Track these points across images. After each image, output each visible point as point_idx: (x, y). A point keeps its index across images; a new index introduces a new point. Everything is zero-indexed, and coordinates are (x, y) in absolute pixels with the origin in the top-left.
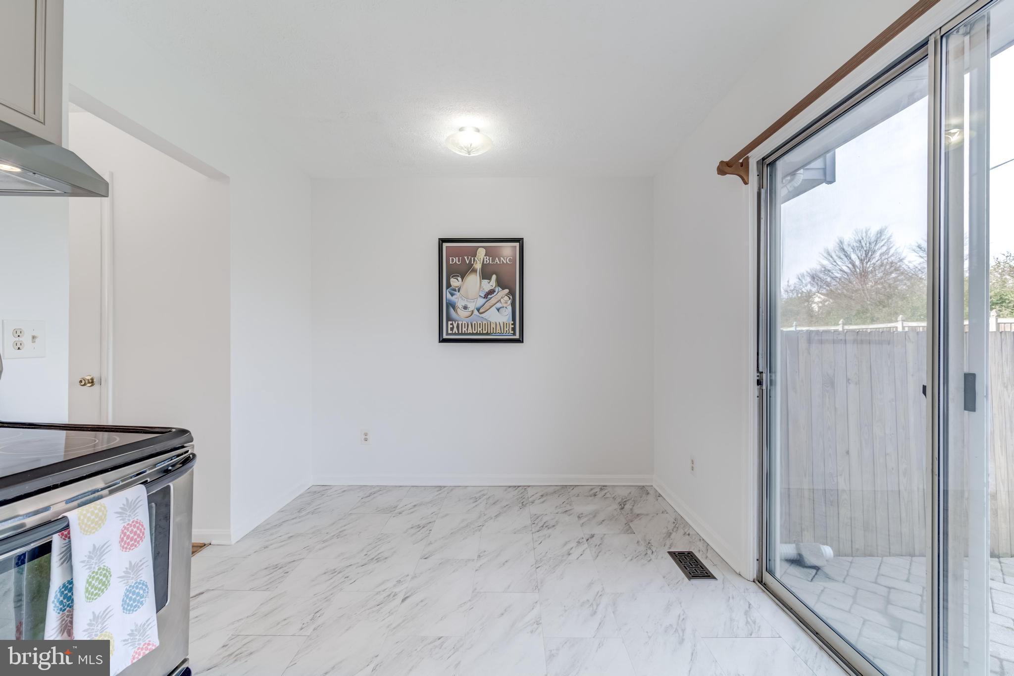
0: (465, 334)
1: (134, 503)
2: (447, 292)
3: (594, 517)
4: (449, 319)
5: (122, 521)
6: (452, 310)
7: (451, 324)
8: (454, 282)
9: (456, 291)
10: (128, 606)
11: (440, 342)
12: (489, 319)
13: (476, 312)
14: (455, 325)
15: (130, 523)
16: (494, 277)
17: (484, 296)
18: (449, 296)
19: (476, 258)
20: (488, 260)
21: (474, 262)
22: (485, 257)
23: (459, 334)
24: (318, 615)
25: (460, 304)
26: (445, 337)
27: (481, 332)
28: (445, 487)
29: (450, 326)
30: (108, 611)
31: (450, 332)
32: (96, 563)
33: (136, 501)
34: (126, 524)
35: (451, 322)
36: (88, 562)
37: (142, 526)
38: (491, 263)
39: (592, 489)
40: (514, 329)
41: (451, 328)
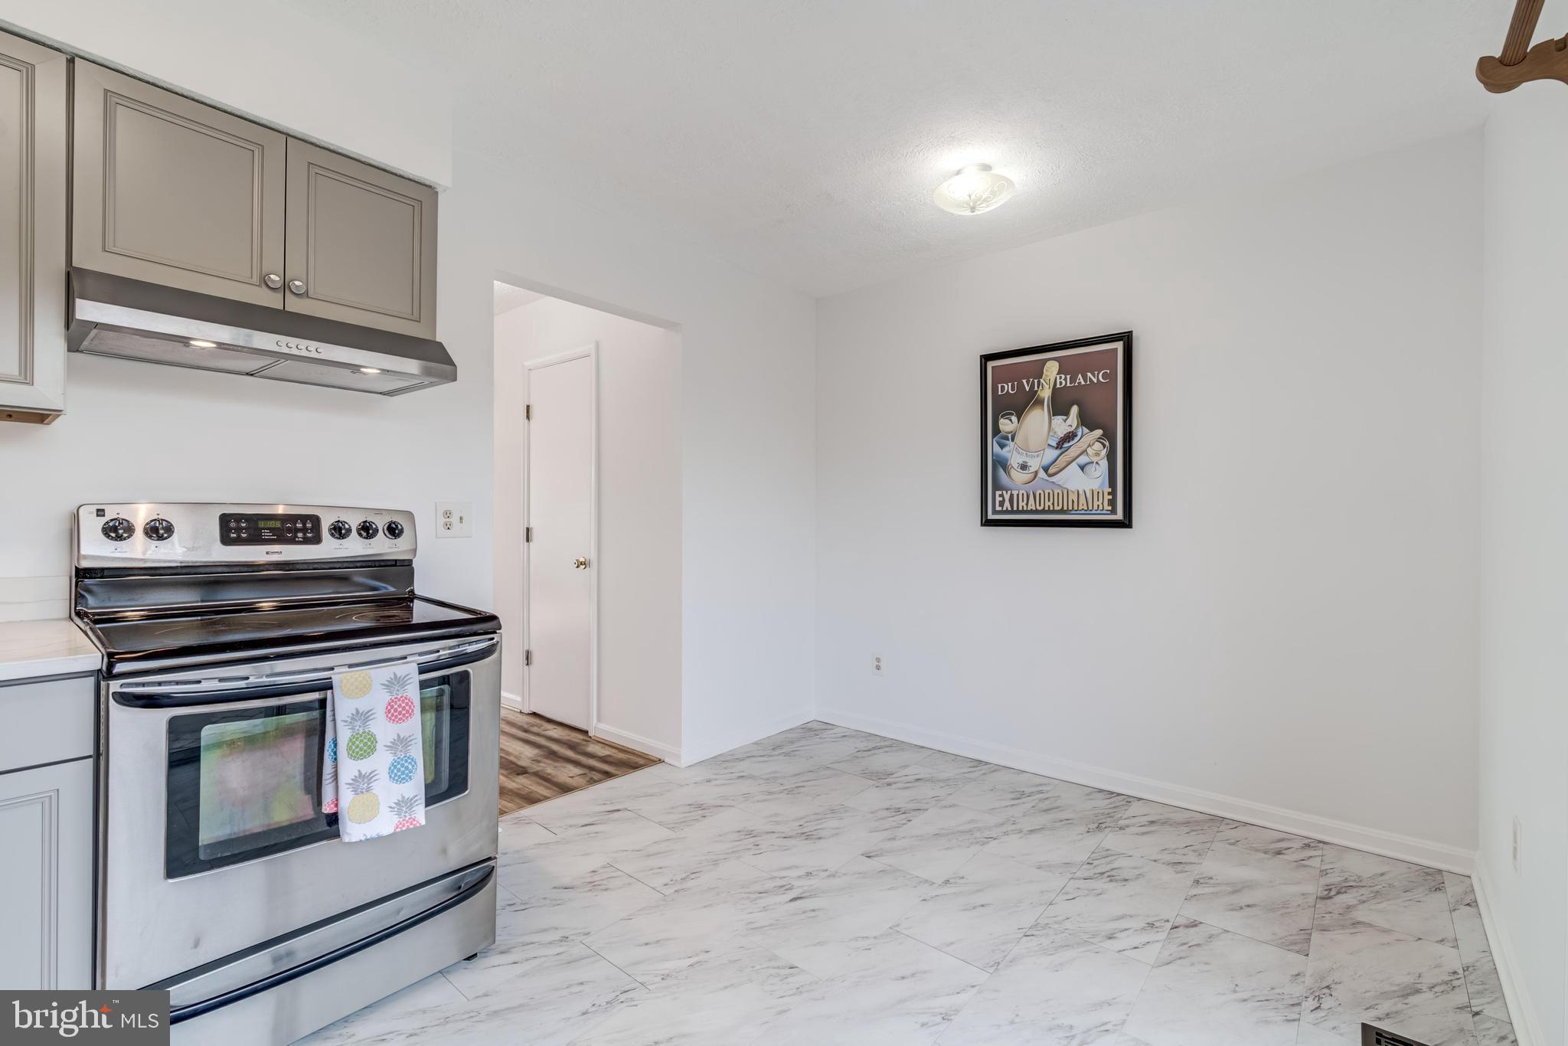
0: (1023, 512)
1: (403, 679)
2: (994, 442)
3: (1234, 892)
4: (997, 486)
5: (389, 694)
6: (1001, 472)
7: (1000, 496)
8: (1006, 425)
9: (1008, 440)
10: (395, 776)
11: (982, 525)
12: (1065, 486)
13: (1042, 474)
14: (1007, 497)
15: (399, 697)
16: (1075, 410)
17: (1055, 445)
18: (997, 448)
19: (1042, 380)
20: (1064, 381)
21: (1038, 388)
22: (1058, 376)
23: (1012, 512)
24: (693, 876)
25: (1015, 460)
26: (991, 516)
27: (1051, 508)
28: (987, 763)
29: (998, 499)
30: (373, 774)
31: (998, 508)
32: (360, 727)
33: (404, 677)
34: (393, 698)
35: (1000, 492)
36: (351, 723)
37: (412, 703)
38: (1068, 385)
39: (1282, 840)
40: (1112, 503)
41: (1000, 501)
